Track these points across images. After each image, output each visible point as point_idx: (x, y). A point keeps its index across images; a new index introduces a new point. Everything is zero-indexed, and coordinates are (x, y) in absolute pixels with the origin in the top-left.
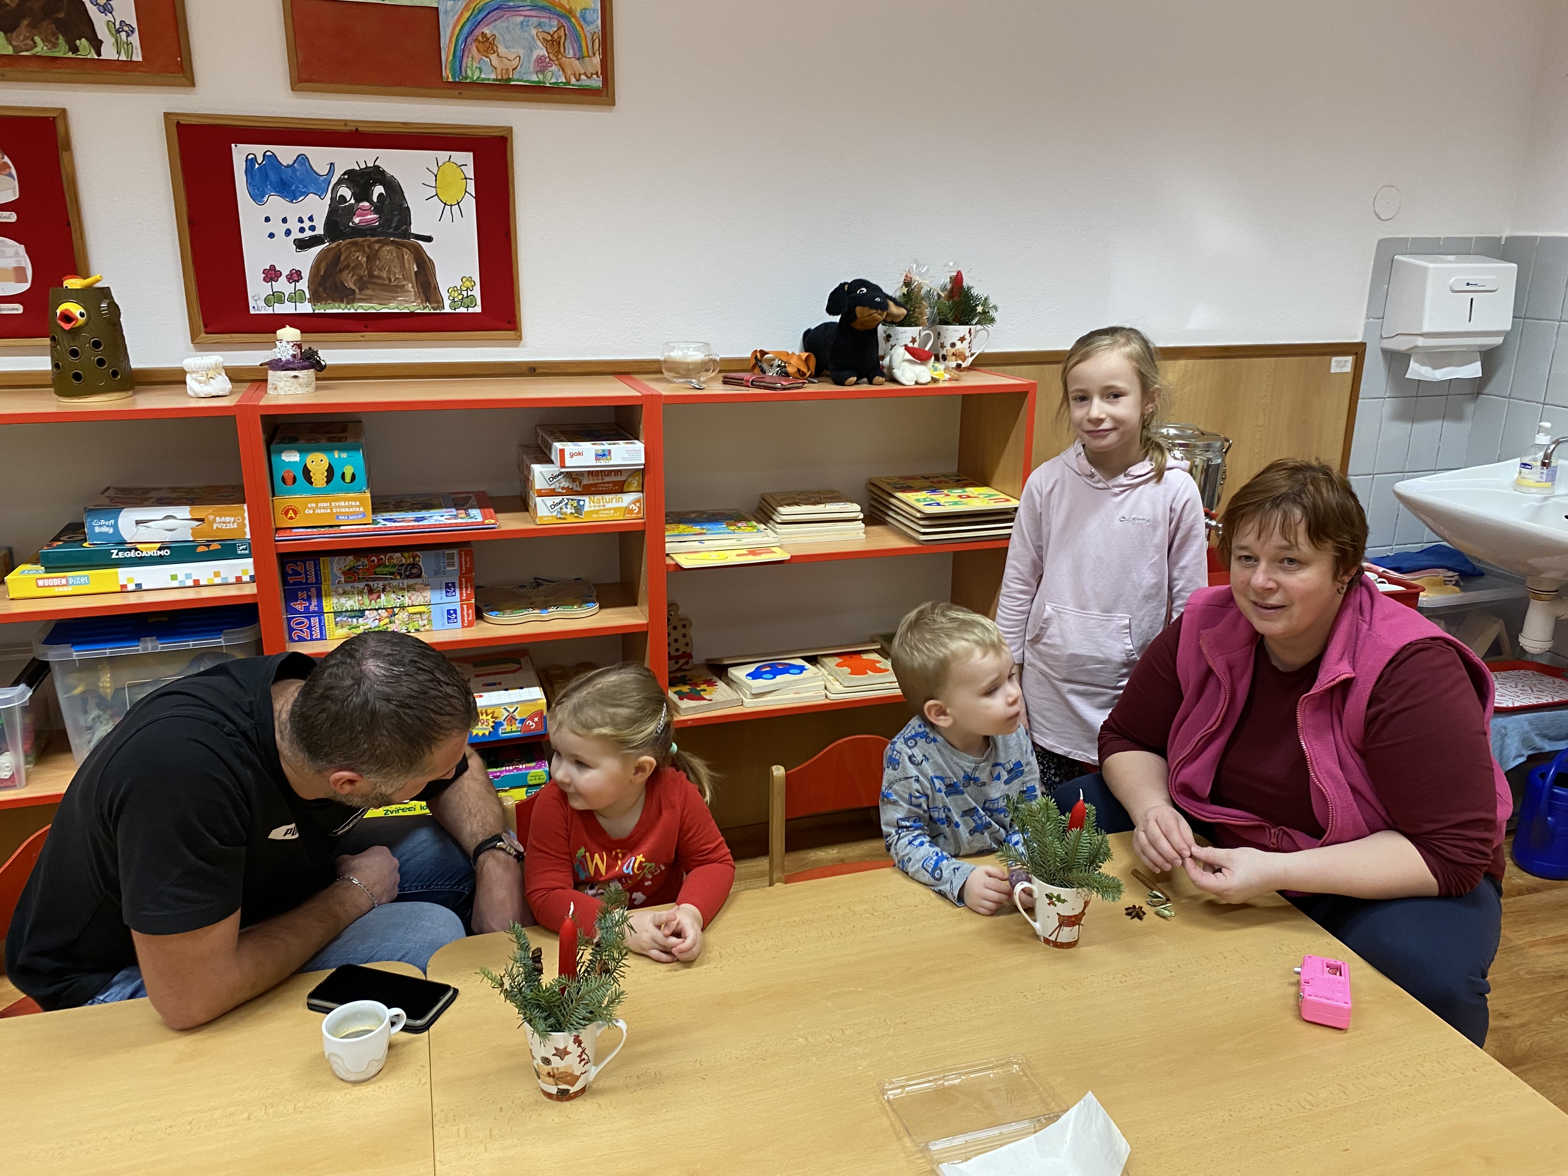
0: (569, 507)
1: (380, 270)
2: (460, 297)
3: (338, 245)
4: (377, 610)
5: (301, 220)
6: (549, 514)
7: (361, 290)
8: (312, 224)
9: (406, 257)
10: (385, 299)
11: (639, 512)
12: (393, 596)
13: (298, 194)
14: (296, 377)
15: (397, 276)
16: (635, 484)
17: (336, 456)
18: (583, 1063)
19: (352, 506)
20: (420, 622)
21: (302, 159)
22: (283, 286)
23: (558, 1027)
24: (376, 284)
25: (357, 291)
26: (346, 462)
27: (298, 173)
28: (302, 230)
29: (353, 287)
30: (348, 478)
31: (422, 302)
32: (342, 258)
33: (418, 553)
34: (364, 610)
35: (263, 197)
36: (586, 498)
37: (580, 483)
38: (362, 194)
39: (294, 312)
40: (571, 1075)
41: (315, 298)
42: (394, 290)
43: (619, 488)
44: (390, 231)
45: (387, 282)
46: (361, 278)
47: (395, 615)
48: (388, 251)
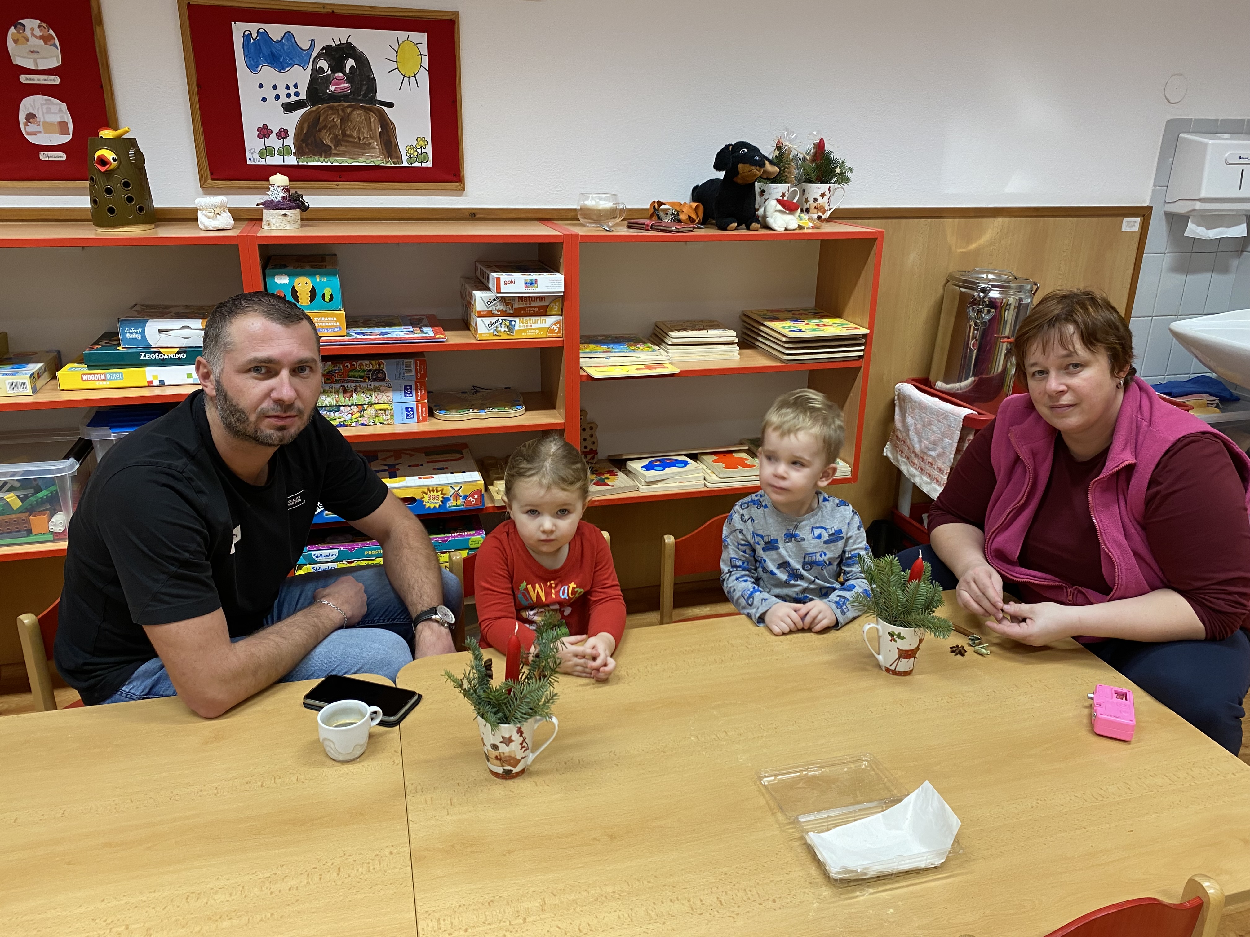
0: (503, 326)
1: (351, 130)
2: (416, 154)
3: (318, 109)
4: (350, 406)
5: (288, 87)
6: (487, 332)
7: (336, 146)
8: (296, 90)
9: (372, 120)
10: (355, 154)
11: (559, 332)
12: (363, 395)
13: (286, 65)
14: (285, 215)
15: (365, 135)
16: (556, 308)
17: (318, 280)
18: (523, 749)
19: (331, 321)
20: (384, 417)
21: (289, 36)
22: (273, 141)
23: (505, 720)
24: (347, 141)
25: (333, 147)
26: (326, 285)
27: (286, 48)
28: (289, 95)
29: (330, 144)
30: (327, 299)
31: (385, 158)
32: (321, 120)
33: (383, 361)
34: (340, 406)
35: (257, 68)
36: (517, 319)
37: (512, 307)
38: (337, 67)
39: (283, 163)
40: (514, 759)
41: (299, 153)
42: (362, 147)
43: (543, 312)
44: (360, 98)
45: (357, 140)
46: (336, 136)
47: (364, 410)
48: (358, 115)
